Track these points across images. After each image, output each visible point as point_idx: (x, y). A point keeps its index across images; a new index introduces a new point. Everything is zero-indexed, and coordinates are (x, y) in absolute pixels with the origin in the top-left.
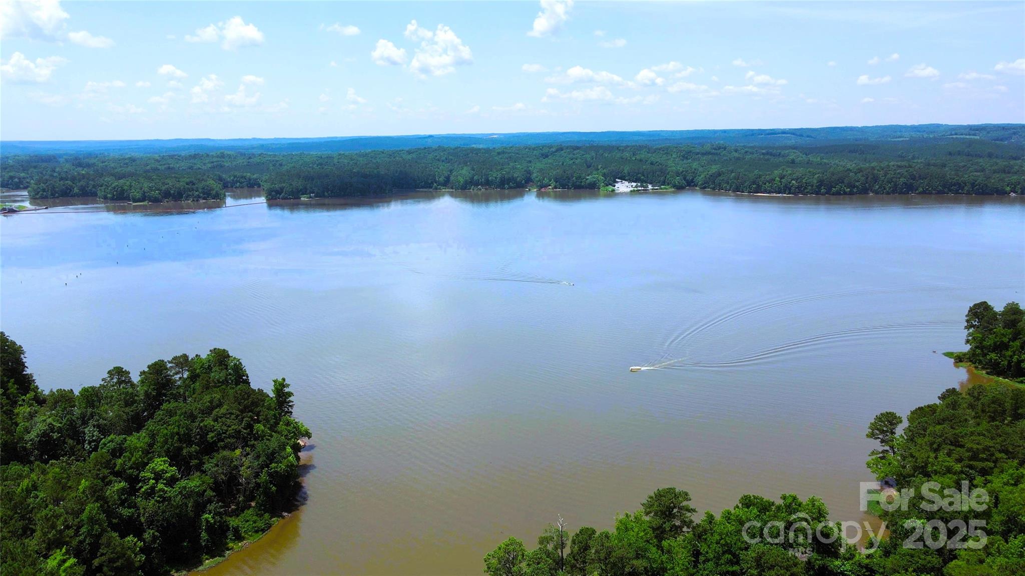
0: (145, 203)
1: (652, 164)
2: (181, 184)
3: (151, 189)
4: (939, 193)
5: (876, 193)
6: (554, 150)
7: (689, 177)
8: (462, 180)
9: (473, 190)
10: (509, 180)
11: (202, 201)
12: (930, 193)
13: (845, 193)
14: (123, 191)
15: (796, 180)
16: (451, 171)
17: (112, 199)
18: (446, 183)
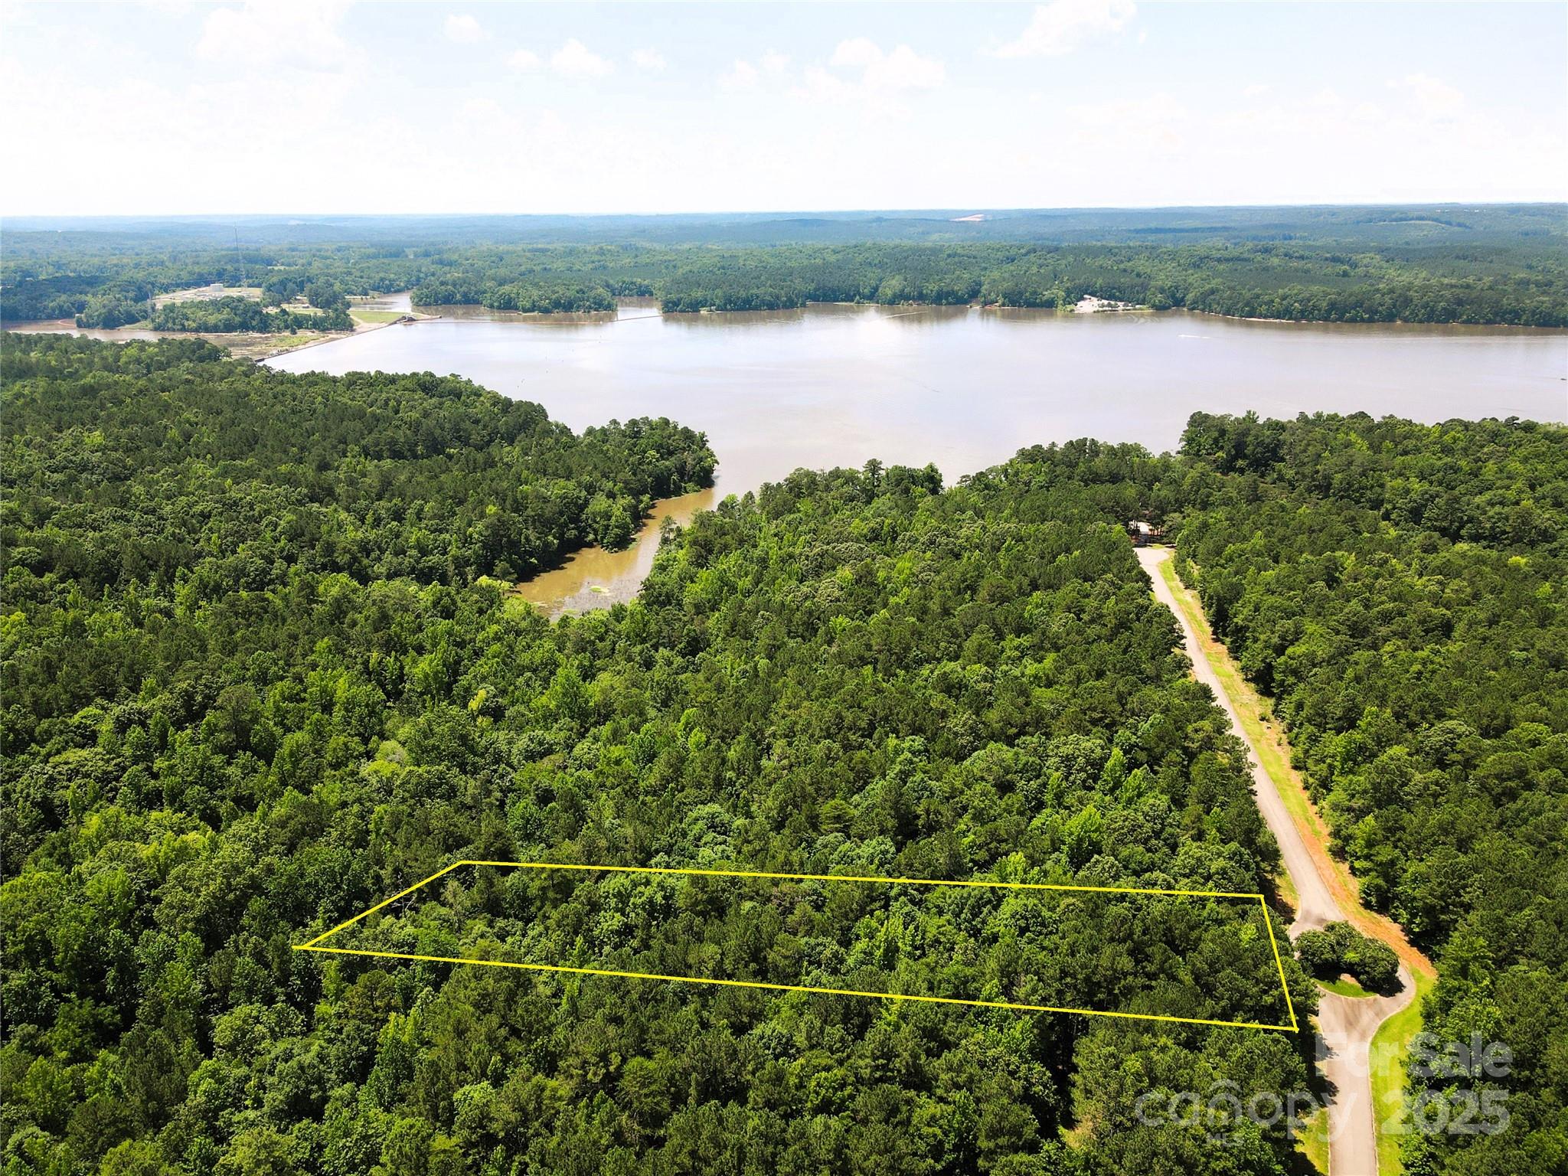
0: (535, 313)
1: (1138, 275)
2: (571, 294)
3: (540, 297)
4: (1489, 322)
5: (1406, 320)
6: (1023, 251)
7: (1179, 295)
8: (889, 293)
9: (903, 306)
10: (948, 294)
11: (593, 313)
12: (1477, 323)
13: (1363, 320)
14: (510, 299)
15: (1300, 302)
16: (881, 280)
17: (499, 308)
18: (872, 296)
